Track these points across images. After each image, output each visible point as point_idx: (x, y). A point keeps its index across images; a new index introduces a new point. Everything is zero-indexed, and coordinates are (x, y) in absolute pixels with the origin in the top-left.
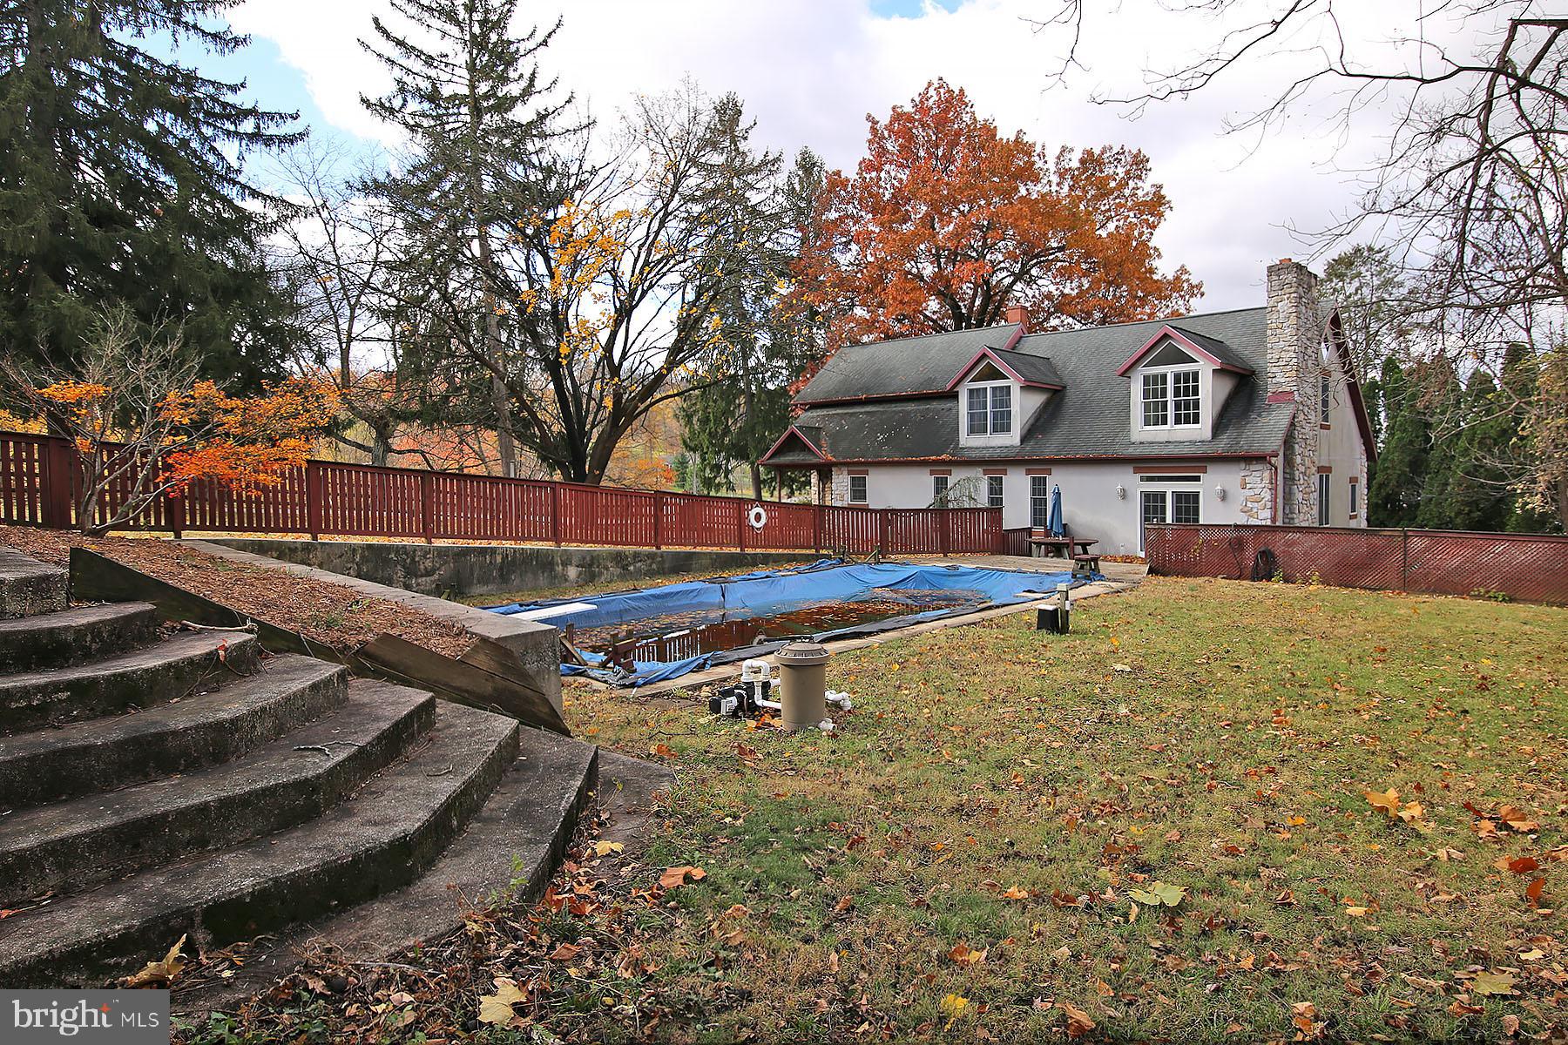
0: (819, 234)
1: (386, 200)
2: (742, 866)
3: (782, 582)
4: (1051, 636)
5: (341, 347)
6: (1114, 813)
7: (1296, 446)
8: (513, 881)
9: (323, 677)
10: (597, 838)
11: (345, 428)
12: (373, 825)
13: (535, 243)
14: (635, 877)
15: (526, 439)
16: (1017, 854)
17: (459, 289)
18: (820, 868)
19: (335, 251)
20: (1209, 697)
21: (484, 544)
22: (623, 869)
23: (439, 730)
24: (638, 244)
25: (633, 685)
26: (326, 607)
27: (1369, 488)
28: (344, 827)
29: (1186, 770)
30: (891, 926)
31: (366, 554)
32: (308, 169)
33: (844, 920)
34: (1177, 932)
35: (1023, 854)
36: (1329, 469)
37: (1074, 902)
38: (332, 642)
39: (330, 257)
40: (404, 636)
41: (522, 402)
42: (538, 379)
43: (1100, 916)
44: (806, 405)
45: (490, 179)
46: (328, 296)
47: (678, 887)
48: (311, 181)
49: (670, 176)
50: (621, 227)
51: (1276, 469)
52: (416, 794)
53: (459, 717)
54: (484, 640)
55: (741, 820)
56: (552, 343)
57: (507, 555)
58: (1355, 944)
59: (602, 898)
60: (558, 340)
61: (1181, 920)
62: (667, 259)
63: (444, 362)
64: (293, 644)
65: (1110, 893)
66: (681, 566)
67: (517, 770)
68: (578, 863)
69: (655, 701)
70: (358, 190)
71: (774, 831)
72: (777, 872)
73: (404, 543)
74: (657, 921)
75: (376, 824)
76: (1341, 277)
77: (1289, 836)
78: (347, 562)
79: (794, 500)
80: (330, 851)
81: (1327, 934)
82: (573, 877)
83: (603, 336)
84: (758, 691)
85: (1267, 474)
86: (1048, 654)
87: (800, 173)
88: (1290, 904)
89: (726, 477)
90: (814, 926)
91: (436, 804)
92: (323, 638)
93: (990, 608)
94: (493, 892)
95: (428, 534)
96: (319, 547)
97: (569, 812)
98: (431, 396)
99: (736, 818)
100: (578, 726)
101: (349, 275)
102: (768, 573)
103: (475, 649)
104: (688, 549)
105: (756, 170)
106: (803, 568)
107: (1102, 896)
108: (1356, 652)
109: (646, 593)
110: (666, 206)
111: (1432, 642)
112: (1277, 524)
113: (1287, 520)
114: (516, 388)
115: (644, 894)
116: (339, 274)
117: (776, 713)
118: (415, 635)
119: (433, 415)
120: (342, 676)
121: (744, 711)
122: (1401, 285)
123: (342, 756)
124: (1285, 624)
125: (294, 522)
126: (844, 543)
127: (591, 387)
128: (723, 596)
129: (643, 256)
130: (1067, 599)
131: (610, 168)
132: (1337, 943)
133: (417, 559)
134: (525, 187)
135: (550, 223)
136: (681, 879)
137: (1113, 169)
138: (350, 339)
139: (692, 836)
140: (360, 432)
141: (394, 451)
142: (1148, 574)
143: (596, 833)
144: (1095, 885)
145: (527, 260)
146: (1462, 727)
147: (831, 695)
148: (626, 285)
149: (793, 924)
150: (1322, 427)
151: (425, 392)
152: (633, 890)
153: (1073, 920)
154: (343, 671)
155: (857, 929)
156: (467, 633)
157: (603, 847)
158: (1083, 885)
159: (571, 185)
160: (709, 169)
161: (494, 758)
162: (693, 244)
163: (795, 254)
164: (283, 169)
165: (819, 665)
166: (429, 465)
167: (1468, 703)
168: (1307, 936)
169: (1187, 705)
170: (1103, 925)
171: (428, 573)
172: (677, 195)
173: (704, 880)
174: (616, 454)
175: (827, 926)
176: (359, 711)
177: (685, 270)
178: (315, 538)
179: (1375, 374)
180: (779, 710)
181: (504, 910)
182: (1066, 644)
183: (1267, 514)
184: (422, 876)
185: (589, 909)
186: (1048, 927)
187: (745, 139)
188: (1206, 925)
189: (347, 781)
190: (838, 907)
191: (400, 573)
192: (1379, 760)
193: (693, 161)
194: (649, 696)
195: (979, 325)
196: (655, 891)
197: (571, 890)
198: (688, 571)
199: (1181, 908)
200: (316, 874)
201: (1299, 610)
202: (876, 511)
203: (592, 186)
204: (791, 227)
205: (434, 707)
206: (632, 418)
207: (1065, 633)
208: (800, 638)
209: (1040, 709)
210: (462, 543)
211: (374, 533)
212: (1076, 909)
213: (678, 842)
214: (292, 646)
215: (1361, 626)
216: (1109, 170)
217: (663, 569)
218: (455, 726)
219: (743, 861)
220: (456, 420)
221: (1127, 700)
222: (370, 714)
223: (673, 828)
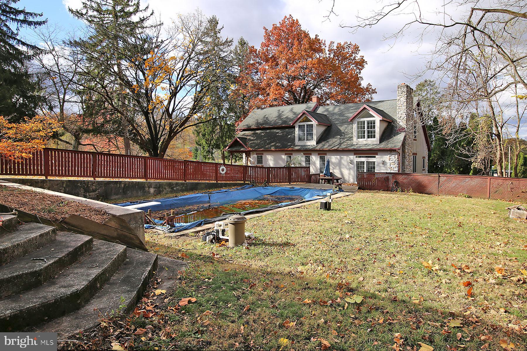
0: (247, 68)
1: (79, 49)
2: (211, 296)
3: (231, 193)
4: (325, 211)
5: (60, 104)
6: (342, 272)
7: (406, 146)
8: (120, 306)
9: (45, 231)
10: (156, 289)
11: (61, 136)
12: (64, 288)
13: (139, 67)
14: (170, 302)
15: (135, 141)
16: (309, 288)
17: (109, 83)
18: (239, 296)
19: (58, 67)
20: (376, 231)
21: (117, 180)
22: (166, 299)
23: (94, 251)
24: (179, 69)
25: (173, 232)
26: (49, 204)
27: (428, 160)
28: (52, 289)
29: (367, 256)
30: (263, 315)
31: (68, 184)
32: (47, 35)
33: (246, 314)
34: (360, 312)
35: (311, 287)
36: (416, 154)
37: (327, 303)
38: (50, 218)
39: (56, 70)
40: (81, 215)
41: (134, 127)
42: (140, 119)
43: (335, 308)
44: (241, 130)
45: (121, 42)
46: (55, 84)
47: (186, 305)
48: (48, 40)
49: (191, 45)
50: (172, 63)
51: (400, 154)
52: (83, 275)
53: (103, 245)
54: (114, 216)
55: (211, 280)
56: (145, 105)
57: (126, 184)
58: (415, 313)
59: (156, 311)
60: (148, 104)
61: (362, 307)
62: (190, 75)
63: (103, 111)
64: (34, 219)
65: (339, 300)
66: (194, 188)
67: (125, 264)
68: (148, 298)
69: (182, 237)
70: (68, 44)
71: (224, 283)
72: (223, 298)
73: (84, 180)
74: (177, 318)
75: (65, 287)
76: (421, 90)
77: (398, 277)
78: (60, 187)
79: (236, 164)
80: (45, 298)
81: (407, 310)
82: (146, 304)
83: (166, 103)
84: (220, 233)
85: (396, 156)
86: (323, 218)
87: (240, 46)
88: (396, 300)
89: (212, 155)
90: (235, 317)
91: (90, 279)
92: (47, 216)
93: (304, 202)
94: (113, 311)
95: (94, 176)
96: (48, 181)
97: (145, 279)
98: (97, 124)
99: (209, 279)
100: (151, 247)
101: (64, 77)
102: (226, 190)
103: (110, 220)
104: (197, 181)
105: (224, 44)
106: (239, 188)
107: (336, 301)
108: (422, 215)
109: (180, 198)
110: (190, 56)
111: (446, 212)
112: (400, 172)
113: (403, 171)
114: (131, 121)
115: (173, 308)
116: (60, 76)
117: (227, 241)
118: (86, 215)
119: (97, 131)
120: (54, 231)
121: (215, 240)
122: (439, 93)
123: (52, 262)
124: (401, 206)
125: (38, 171)
126: (254, 179)
127: (161, 121)
128: (210, 198)
129: (181, 74)
130: (330, 198)
131: (168, 41)
132: (410, 313)
133: (89, 186)
134: (135, 46)
135: (145, 60)
136: (187, 302)
137: (348, 50)
138: (64, 101)
139: (192, 286)
140: (67, 137)
141: (82, 144)
142: (358, 189)
143: (155, 287)
144: (334, 297)
145: (136, 74)
146: (453, 239)
147: (247, 234)
148: (174, 84)
149: (228, 316)
150: (414, 140)
151: (94, 122)
152: (169, 307)
153: (326, 310)
154: (54, 229)
155: (251, 317)
156: (107, 213)
157: (158, 292)
158: (330, 298)
159: (153, 46)
160: (206, 43)
161: (116, 260)
162: (200, 70)
163: (238, 75)
164: (36, 34)
165: (243, 223)
166: (96, 150)
167: (455, 231)
168: (401, 311)
169: (368, 234)
170: (336, 311)
171: (94, 191)
172: (194, 52)
173: (196, 302)
174: (170, 146)
175: (240, 316)
176: (61, 245)
177: (197, 80)
178: (46, 178)
179: (431, 123)
180: (228, 240)
181: (117, 317)
182: (330, 214)
183: (397, 169)
184: (83, 306)
185: (151, 315)
186: (317, 313)
187: (219, 33)
188: (369, 309)
189: (54, 271)
190: (245, 309)
191: (82, 191)
192: (427, 251)
193: (200, 40)
194: (180, 235)
195: (303, 103)
196: (177, 307)
197: (145, 308)
198: (196, 189)
199: (362, 303)
200: (38, 308)
201: (405, 201)
202: (265, 168)
203: (161, 47)
204: (236, 66)
205: (92, 242)
206: (176, 133)
207: (329, 210)
208: (236, 213)
209: (320, 237)
210: (107, 179)
211: (72, 176)
212: (327, 305)
213: (187, 289)
214: (33, 220)
215: (424, 206)
216: (346, 50)
217: (187, 189)
218: (101, 249)
219: (211, 294)
220: (106, 133)
221: (349, 232)
222: (65, 245)
223: (185, 284)
